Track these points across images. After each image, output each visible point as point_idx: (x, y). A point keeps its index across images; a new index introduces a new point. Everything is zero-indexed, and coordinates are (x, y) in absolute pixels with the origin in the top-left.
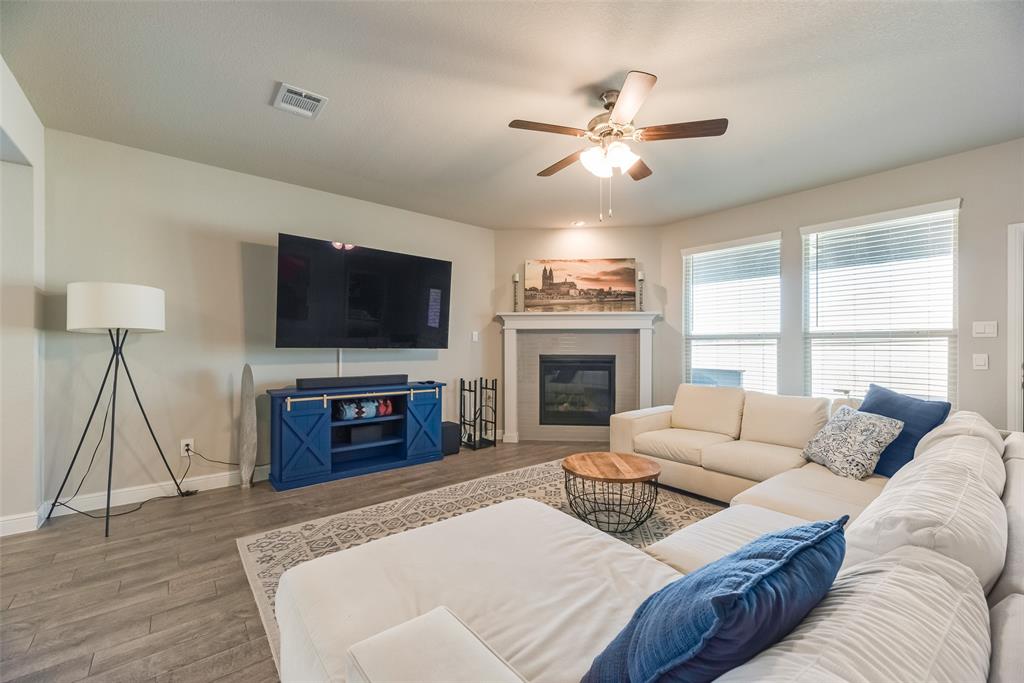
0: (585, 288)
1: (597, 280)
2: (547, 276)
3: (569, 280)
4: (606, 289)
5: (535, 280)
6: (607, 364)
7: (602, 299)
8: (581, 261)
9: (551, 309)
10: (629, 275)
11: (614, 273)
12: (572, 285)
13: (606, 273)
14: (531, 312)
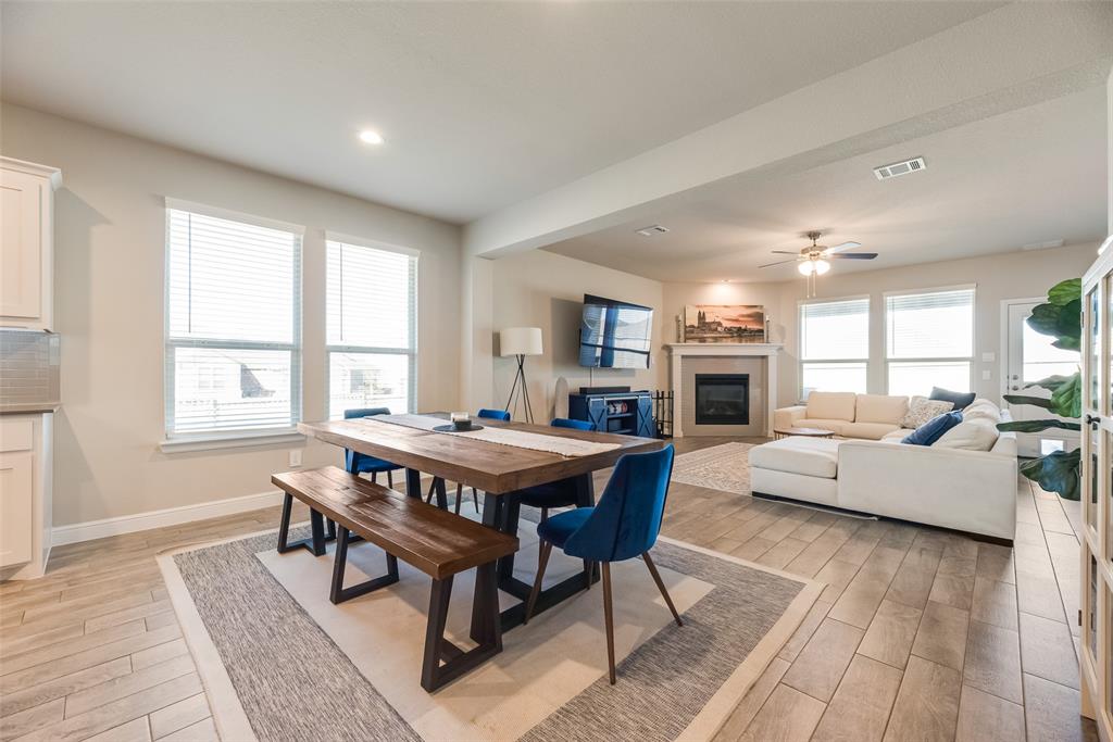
0: (729, 326)
1: (736, 321)
2: (701, 317)
3: (717, 320)
4: (743, 327)
5: (693, 320)
6: (742, 381)
7: (740, 334)
8: (726, 307)
9: (704, 341)
10: (759, 318)
11: (749, 316)
12: (719, 324)
13: (743, 316)
14: (690, 343)
